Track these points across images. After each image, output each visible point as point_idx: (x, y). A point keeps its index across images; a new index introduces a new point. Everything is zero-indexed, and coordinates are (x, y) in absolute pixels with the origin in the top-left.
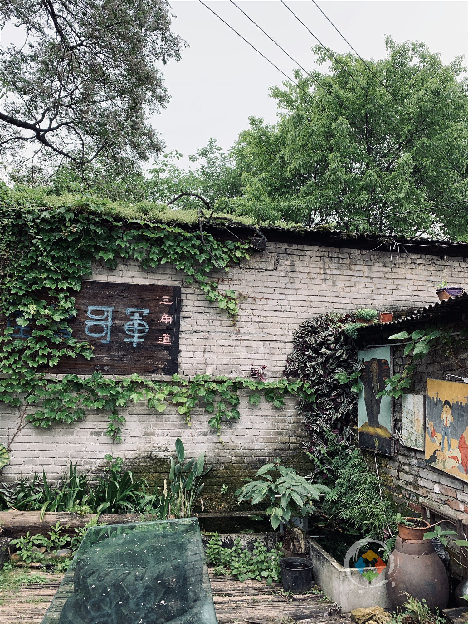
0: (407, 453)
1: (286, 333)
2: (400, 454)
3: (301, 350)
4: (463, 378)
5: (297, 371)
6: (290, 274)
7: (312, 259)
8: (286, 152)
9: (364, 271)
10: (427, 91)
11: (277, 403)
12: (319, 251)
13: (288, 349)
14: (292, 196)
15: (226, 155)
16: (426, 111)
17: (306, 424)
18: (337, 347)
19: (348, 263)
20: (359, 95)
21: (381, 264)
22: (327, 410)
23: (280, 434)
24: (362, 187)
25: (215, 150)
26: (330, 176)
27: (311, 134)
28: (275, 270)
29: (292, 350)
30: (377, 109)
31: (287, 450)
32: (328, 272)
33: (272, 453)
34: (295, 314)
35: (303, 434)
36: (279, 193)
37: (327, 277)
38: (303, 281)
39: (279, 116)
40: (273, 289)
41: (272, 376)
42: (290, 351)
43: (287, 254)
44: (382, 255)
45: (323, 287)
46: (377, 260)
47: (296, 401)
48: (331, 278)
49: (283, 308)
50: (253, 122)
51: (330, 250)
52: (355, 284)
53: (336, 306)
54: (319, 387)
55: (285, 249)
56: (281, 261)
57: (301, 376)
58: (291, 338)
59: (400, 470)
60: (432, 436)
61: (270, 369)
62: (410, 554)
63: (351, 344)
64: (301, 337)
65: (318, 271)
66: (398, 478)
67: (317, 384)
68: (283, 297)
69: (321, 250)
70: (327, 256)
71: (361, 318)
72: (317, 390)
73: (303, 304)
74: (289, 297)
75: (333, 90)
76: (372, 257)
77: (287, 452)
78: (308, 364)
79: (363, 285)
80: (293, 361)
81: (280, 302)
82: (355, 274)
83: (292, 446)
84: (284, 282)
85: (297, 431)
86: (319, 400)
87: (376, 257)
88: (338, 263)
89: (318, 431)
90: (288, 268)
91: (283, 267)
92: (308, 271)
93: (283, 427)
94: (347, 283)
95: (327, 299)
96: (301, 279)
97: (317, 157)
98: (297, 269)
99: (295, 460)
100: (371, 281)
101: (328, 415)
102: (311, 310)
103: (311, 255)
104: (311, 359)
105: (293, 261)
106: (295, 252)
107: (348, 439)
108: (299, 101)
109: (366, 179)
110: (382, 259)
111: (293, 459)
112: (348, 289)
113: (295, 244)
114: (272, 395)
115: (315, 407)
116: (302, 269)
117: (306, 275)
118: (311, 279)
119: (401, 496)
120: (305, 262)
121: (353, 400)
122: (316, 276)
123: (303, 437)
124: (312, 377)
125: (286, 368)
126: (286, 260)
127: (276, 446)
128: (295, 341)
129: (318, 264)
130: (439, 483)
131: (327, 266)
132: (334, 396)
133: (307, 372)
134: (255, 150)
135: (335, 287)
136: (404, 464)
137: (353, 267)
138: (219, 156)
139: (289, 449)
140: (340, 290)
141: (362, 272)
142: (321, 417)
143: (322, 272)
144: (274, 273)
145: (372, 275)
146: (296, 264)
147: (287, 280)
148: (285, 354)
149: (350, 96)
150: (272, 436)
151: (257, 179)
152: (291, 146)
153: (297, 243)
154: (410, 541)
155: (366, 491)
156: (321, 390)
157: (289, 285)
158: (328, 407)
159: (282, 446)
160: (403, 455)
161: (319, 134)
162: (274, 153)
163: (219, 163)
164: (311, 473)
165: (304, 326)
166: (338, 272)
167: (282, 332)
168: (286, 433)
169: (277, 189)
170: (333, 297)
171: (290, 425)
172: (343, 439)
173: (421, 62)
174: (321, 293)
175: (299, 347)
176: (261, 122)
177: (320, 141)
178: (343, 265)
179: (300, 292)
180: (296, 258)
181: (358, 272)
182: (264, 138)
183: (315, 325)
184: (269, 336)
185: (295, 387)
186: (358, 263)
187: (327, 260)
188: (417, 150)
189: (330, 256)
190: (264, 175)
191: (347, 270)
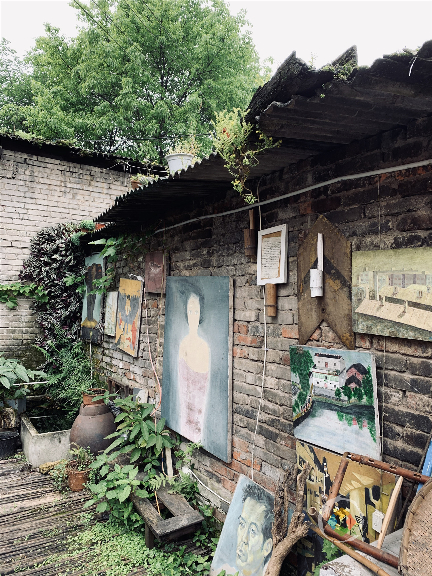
0: (108, 340)
1: (23, 240)
2: (104, 341)
3: (37, 256)
4: (137, 277)
5: (32, 275)
6: (29, 184)
7: (53, 172)
8: (81, 67)
9: (103, 188)
10: (214, 35)
11: (10, 304)
12: (60, 164)
13: (26, 255)
14: (86, 114)
15: (22, 59)
16: (212, 54)
17: (39, 322)
18: (68, 254)
19: (89, 179)
20: (154, 24)
21: (119, 183)
22: (58, 309)
23: (14, 332)
24: (153, 116)
25: (8, 52)
26: (121, 100)
27: (107, 55)
28: (14, 178)
29: (29, 256)
30: (170, 42)
31: (20, 346)
32: (69, 185)
33: (4, 348)
34: (34, 223)
35: (37, 331)
36: (74, 109)
37: (68, 190)
38: (43, 192)
39: (78, 29)
40: (10, 197)
41: (6, 279)
42: (27, 257)
43: (27, 164)
44: (121, 175)
45: (63, 199)
46: (116, 179)
47: (30, 303)
48: (72, 192)
49: (21, 216)
50: (49, 30)
51: (71, 165)
52: (94, 199)
53: (74, 217)
54: (53, 289)
55: (25, 159)
56: (20, 170)
57: (36, 279)
58: (28, 245)
59: (104, 354)
60: (120, 324)
61: (5, 273)
62: (88, 415)
63: (81, 252)
64: (38, 244)
65: (58, 183)
66: (102, 361)
67: (51, 287)
68: (22, 205)
69: (62, 164)
70: (68, 170)
71: (84, 227)
72: (50, 292)
73: (42, 213)
74: (27, 206)
75: (130, 13)
76: (112, 176)
77: (19, 347)
78: (43, 269)
79: (102, 200)
80: (29, 266)
81: (18, 210)
82: (95, 189)
83: (25, 342)
84: (23, 191)
85: (31, 329)
86: (52, 301)
87: (115, 177)
88: (79, 178)
89: (49, 327)
90: (28, 178)
91: (22, 176)
92: (48, 183)
93: (17, 325)
94: (87, 198)
95: (67, 211)
96: (41, 189)
97: (111, 78)
98: (37, 179)
99: (27, 354)
100: (109, 197)
101: (59, 314)
102: (49, 220)
103: (52, 168)
104: (46, 264)
105: (33, 172)
106: (36, 163)
107: (75, 333)
108: (100, 18)
109: (157, 108)
110: (121, 179)
111: (26, 353)
112: (87, 203)
113: (35, 155)
114: (6, 296)
115: (48, 307)
116: (42, 180)
117: (46, 187)
118: (51, 190)
119: (103, 375)
120: (46, 174)
121: (80, 300)
122: (56, 188)
123: (36, 334)
124: (45, 280)
125: (21, 272)
126: (26, 170)
127: (9, 342)
128: (32, 248)
129: (58, 177)
130: (122, 360)
131: (67, 180)
132: (64, 297)
133: (42, 276)
134: (51, 60)
135: (75, 201)
136: (106, 349)
137: (93, 183)
138: (13, 59)
139: (22, 344)
140: (80, 203)
141: (101, 189)
142: (53, 316)
143: (63, 185)
144: (12, 181)
145: (110, 192)
146: (36, 174)
147: (26, 189)
148: (22, 260)
149: (146, 23)
150: (5, 334)
151: (51, 91)
152: (87, 63)
153: (38, 155)
154: (89, 406)
155: (79, 374)
156: (54, 292)
157: (29, 195)
158: (60, 306)
159: (15, 342)
160: (106, 342)
161: (114, 57)
162: (70, 66)
163: (13, 67)
164: (42, 365)
165: (42, 234)
166: (78, 186)
167: (19, 238)
168: (19, 331)
169: (73, 105)
170: (72, 209)
171: (24, 324)
172: (71, 334)
173: (213, 6)
174: (60, 205)
175: (36, 253)
176: (57, 30)
177: (116, 63)
178: (84, 181)
179: (39, 202)
180: (36, 169)
181: (97, 188)
182: (60, 48)
183: (52, 234)
184: (5, 241)
185: (27, 290)
186: (98, 180)
187: (68, 174)
188: (204, 89)
189: (71, 170)
190: (60, 88)
191: (87, 185)
